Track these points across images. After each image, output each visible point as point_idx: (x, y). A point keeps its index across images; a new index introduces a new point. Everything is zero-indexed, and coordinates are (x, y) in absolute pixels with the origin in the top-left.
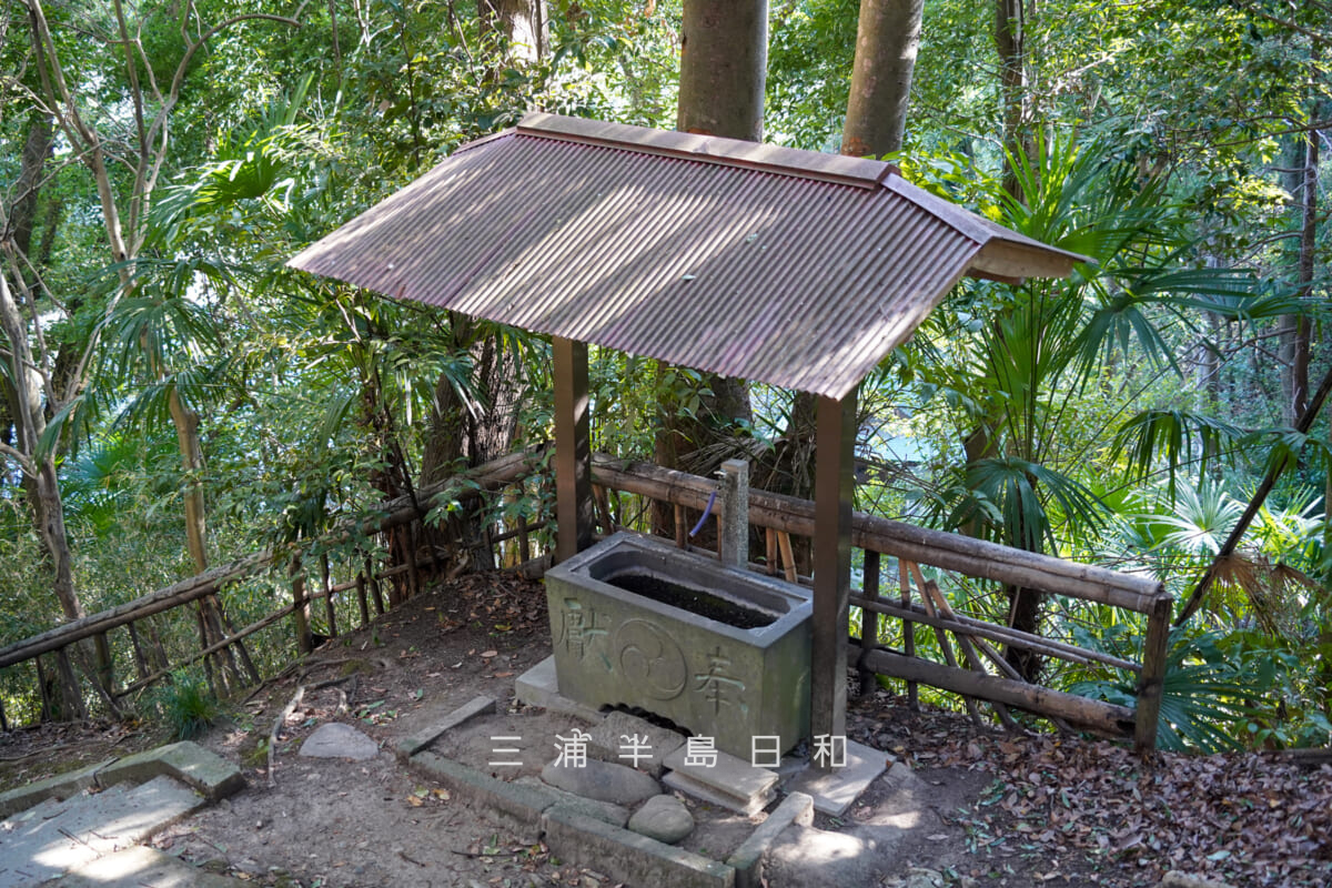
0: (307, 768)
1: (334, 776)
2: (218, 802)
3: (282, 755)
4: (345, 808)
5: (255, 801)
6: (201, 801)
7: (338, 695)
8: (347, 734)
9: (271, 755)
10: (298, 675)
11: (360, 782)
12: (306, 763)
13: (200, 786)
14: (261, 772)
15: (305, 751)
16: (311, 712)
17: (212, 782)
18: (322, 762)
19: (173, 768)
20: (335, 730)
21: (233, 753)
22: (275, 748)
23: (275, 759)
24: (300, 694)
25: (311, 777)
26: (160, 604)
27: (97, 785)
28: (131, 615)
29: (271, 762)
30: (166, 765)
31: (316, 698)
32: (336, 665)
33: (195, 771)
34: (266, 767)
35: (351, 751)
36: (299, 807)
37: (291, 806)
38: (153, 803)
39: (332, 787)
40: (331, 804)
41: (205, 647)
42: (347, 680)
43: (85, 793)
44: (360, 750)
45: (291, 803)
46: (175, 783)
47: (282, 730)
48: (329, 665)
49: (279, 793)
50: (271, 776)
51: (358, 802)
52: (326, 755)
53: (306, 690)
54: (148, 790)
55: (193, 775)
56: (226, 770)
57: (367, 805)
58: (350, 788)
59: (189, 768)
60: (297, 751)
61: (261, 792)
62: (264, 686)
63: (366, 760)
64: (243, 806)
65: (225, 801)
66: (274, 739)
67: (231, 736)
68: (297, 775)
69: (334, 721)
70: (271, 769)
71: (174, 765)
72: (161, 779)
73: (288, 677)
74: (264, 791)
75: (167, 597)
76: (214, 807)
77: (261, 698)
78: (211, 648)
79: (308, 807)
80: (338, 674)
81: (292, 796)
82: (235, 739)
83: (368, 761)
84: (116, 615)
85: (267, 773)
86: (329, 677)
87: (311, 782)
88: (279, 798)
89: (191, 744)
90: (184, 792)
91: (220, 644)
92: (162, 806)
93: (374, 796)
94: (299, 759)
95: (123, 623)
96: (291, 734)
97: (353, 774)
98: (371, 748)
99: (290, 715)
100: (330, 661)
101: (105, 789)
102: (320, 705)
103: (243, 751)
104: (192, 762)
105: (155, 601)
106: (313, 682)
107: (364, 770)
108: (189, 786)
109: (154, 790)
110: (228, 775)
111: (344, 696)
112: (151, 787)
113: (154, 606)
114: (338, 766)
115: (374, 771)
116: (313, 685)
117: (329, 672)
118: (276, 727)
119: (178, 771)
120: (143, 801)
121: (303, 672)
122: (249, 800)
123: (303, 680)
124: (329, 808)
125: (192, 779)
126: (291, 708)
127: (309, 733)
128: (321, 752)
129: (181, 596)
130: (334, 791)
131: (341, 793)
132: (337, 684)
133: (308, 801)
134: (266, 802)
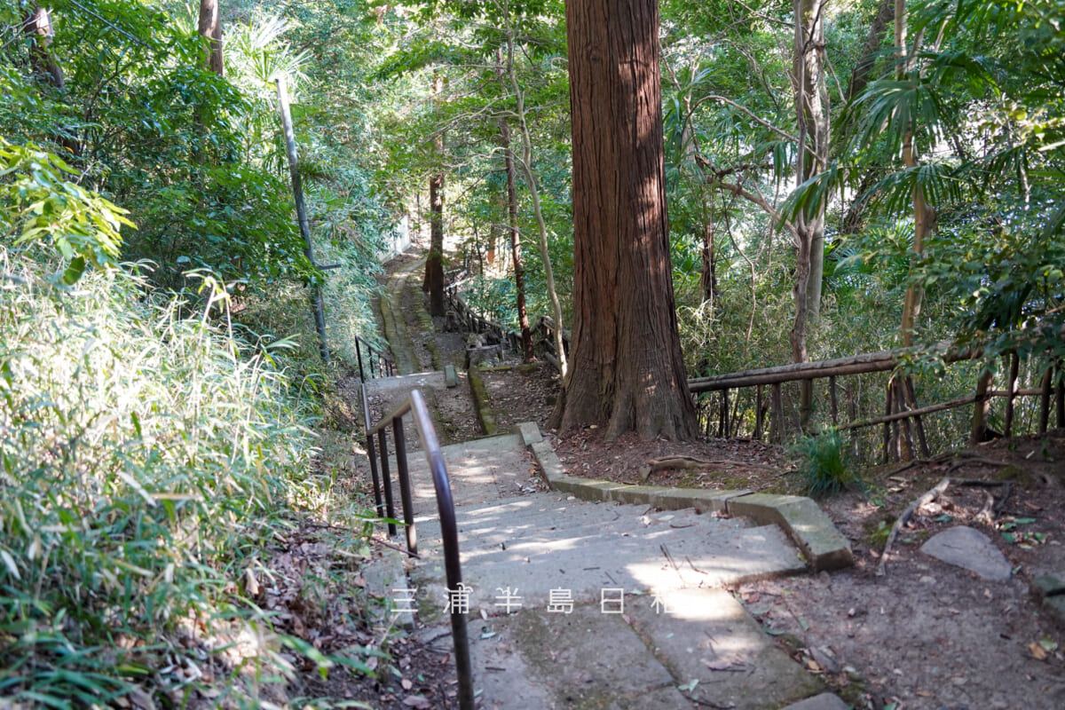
0: (923, 567)
1: (951, 587)
2: (819, 571)
3: (903, 544)
4: (952, 628)
5: (856, 584)
6: (801, 565)
7: (985, 498)
8: (980, 545)
9: (890, 540)
10: (950, 464)
11: (977, 604)
12: (925, 562)
13: (804, 549)
14: (875, 554)
15: (927, 548)
16: (949, 508)
17: (818, 549)
18: (943, 567)
19: (785, 521)
20: (969, 536)
21: (857, 523)
22: (898, 534)
23: (893, 547)
24: (943, 487)
25: (925, 579)
26: (859, 366)
27: (726, 511)
28: (834, 370)
29: (888, 549)
30: (780, 516)
31: (960, 494)
32: (994, 466)
33: (805, 533)
34: (881, 552)
35: (979, 566)
36: (901, 608)
37: (892, 604)
38: (754, 551)
39: (945, 599)
40: (937, 618)
41: (888, 413)
42: (1000, 485)
43: (714, 514)
44: (989, 568)
45: (893, 602)
46: (784, 537)
47: (911, 517)
48: (985, 464)
49: (885, 585)
50: (882, 564)
51: (968, 627)
52: (950, 561)
53: (952, 482)
54: (758, 536)
55: (802, 536)
56: (835, 543)
57: (978, 635)
58: (964, 607)
59: (801, 528)
60: (919, 545)
61: (866, 577)
62: (913, 465)
63: (993, 582)
64: (843, 585)
65: (825, 574)
66: (899, 524)
67: (861, 506)
68: (911, 572)
69: (971, 525)
70: (885, 556)
71: (788, 519)
72: (772, 528)
73: (940, 463)
74: (869, 577)
75: (866, 362)
76: (812, 576)
77: (906, 476)
78: (893, 416)
79: (911, 612)
80: (993, 476)
81: (898, 593)
82: (864, 510)
83: (995, 584)
84: (822, 367)
85: (879, 558)
86: (982, 476)
87: (922, 585)
88: (883, 590)
89: (812, 503)
90: (789, 550)
91: (900, 414)
92: (762, 557)
93: (989, 627)
94: (919, 555)
95: (825, 375)
96: (920, 525)
97: (973, 592)
98: (1000, 569)
99: (927, 505)
100: (989, 461)
101: (730, 517)
102: (962, 503)
103: (869, 525)
104: (807, 522)
105: (856, 363)
106: (963, 476)
107: (987, 593)
108: (795, 545)
109: (761, 538)
110: (836, 548)
111: (991, 501)
112: (760, 533)
113: (853, 367)
114: (960, 577)
115: (998, 598)
116: (960, 480)
117: (984, 471)
118: (906, 512)
119: (790, 527)
120: (747, 545)
121: (956, 463)
122: (850, 582)
123: (953, 471)
124: (933, 622)
125: (799, 539)
126: (929, 497)
127: (940, 529)
128: (946, 555)
129: (878, 364)
130: (946, 604)
131: (952, 610)
132: (989, 486)
133: (913, 605)
134: (868, 590)
